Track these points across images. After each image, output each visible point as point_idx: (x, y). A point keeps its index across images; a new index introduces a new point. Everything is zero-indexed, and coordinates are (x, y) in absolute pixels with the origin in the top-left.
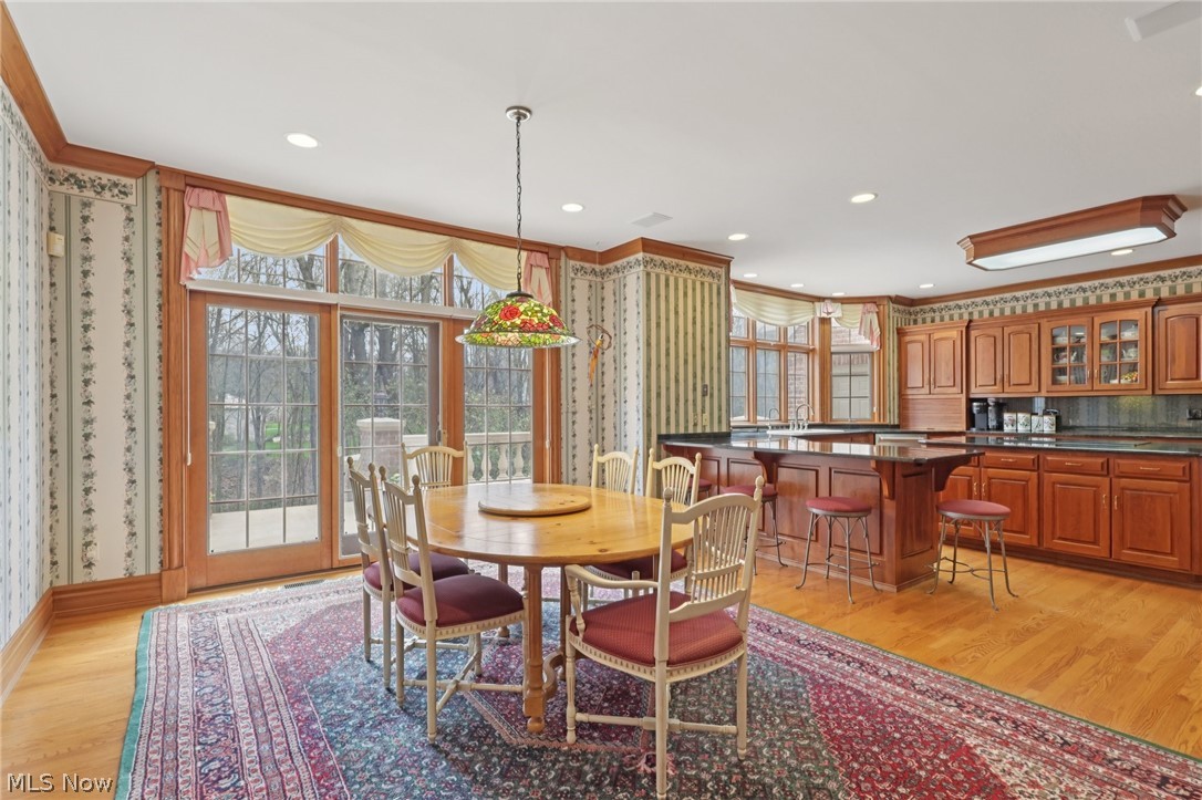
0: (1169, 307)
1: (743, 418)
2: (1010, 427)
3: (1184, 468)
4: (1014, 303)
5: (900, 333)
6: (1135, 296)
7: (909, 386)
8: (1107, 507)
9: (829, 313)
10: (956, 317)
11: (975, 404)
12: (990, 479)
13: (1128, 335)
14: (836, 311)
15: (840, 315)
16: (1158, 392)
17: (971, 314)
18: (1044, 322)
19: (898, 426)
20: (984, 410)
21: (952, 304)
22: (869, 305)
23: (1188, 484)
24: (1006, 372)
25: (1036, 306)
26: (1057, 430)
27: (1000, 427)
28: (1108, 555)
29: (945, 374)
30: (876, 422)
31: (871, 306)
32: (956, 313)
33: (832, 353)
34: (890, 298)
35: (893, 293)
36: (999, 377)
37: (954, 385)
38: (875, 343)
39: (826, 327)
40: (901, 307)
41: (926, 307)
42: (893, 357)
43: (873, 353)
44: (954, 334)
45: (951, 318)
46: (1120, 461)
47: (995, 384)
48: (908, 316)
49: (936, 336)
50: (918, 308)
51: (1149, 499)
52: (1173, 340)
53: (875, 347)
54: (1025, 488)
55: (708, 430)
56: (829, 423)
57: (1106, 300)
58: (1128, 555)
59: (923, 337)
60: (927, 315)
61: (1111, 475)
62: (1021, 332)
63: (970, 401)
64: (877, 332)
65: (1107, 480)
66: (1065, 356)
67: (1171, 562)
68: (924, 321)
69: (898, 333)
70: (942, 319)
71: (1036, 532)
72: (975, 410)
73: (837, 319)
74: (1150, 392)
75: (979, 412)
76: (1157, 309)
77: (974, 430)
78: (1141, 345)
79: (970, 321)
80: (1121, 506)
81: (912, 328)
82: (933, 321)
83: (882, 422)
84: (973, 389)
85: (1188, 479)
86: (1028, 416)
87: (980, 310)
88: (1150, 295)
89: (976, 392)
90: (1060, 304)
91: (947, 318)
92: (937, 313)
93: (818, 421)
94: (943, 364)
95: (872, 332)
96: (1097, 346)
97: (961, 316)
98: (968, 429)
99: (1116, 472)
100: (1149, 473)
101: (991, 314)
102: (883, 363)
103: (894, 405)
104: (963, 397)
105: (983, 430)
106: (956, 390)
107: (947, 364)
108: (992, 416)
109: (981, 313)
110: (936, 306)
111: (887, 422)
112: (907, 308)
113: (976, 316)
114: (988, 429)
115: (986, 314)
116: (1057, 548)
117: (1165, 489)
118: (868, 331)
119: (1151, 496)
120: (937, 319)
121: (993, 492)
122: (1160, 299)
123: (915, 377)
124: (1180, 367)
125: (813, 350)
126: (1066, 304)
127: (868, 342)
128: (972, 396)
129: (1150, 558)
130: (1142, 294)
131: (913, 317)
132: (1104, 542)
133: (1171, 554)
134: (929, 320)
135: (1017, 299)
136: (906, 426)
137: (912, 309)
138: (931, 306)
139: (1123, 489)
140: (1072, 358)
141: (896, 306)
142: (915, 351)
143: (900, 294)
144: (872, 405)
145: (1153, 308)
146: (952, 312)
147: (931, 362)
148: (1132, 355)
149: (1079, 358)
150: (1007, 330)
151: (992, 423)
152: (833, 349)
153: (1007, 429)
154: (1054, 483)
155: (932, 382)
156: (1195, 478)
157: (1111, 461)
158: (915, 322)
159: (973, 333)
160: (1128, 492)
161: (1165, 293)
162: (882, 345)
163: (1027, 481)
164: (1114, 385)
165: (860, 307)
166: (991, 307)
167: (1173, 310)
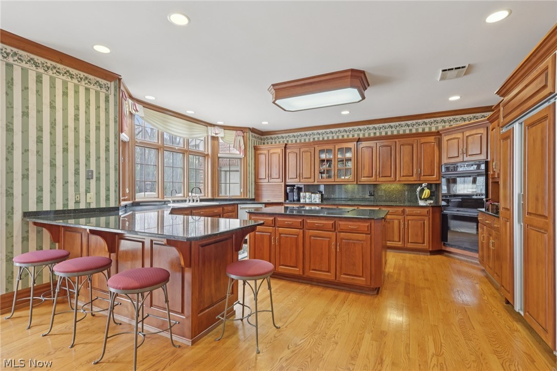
0: (363, 142)
1: (181, 195)
2: (303, 200)
3: (368, 226)
4: (305, 137)
5: (256, 149)
6: (351, 137)
7: (259, 178)
8: (334, 250)
9: (216, 134)
10: (281, 142)
11: (288, 188)
12: (280, 234)
13: (348, 155)
14: (221, 133)
15: (223, 136)
16: (359, 183)
17: (288, 141)
18: (316, 146)
19: (254, 200)
20: (292, 191)
21: (280, 135)
22: (239, 132)
23: (370, 235)
24: (301, 172)
25: (314, 139)
26: (322, 201)
27: (299, 200)
28: (334, 279)
29: (275, 172)
30: (242, 197)
31: (240, 133)
32: (281, 140)
33: (219, 158)
34: (249, 128)
35: (251, 127)
36: (298, 174)
37: (279, 178)
38: (242, 153)
39: (216, 142)
40: (256, 135)
41: (269, 136)
42: (251, 162)
43: (241, 158)
44: (279, 151)
45: (279, 142)
46: (340, 223)
47: (297, 178)
48: (260, 141)
49: (272, 151)
50: (265, 137)
51: (353, 244)
52: (364, 158)
53: (242, 156)
54: (297, 239)
55: (93, 206)
56: (217, 198)
57: (340, 137)
58: (343, 278)
59: (266, 152)
60: (269, 141)
61: (336, 231)
62: (307, 152)
63: (286, 186)
64: (243, 147)
65: (335, 233)
66: (324, 165)
67: (361, 281)
68: (268, 143)
69: (254, 149)
70: (275, 143)
71: (302, 267)
72: (288, 191)
73: (222, 138)
74: (356, 183)
75: (290, 192)
76: (359, 143)
77: (287, 201)
78: (353, 160)
79: (286, 144)
80: (341, 249)
81: (262, 146)
82: (272, 143)
83: (245, 197)
84: (287, 180)
85: (369, 232)
86: (310, 194)
87: (291, 139)
88: (356, 136)
89: (289, 182)
90: (323, 139)
91: (277, 142)
92: (273, 140)
93: (210, 197)
94: (274, 167)
95: (240, 147)
96: (336, 160)
97: (283, 142)
98: (285, 201)
99: (339, 229)
100: (352, 229)
101: (296, 141)
102: (246, 165)
103: (252, 188)
104: (283, 184)
105: (291, 201)
106: (280, 180)
107: (276, 167)
108: (295, 194)
109: (292, 141)
110: (273, 136)
111: (248, 197)
112: (260, 136)
113: (290, 142)
114: (294, 201)
115: (294, 142)
116: (312, 276)
117: (360, 239)
118: (238, 146)
119: (354, 243)
120: (273, 143)
121: (281, 242)
122: (359, 138)
123: (263, 173)
124: (366, 172)
125: (208, 155)
126: (326, 139)
127: (238, 152)
128: (287, 184)
129: (353, 279)
130: (353, 136)
131: (263, 141)
132: (333, 271)
133: (362, 276)
134: (270, 143)
135: (307, 135)
136: (258, 200)
137: (262, 137)
138: (271, 136)
139: (342, 239)
140: (327, 166)
141: (253, 134)
142: (262, 158)
143: (254, 127)
144: (241, 188)
145: (357, 142)
146: (280, 140)
147: (269, 165)
148: (350, 165)
149: (330, 166)
150: (302, 150)
151: (296, 198)
152: (219, 155)
153: (302, 201)
154: (310, 236)
155: (270, 176)
156: (373, 232)
157: (336, 222)
158: (264, 144)
159: (288, 151)
160: (344, 241)
161: (361, 136)
162: (245, 155)
163: (298, 235)
164: (343, 179)
165: (234, 132)
166: (296, 138)
167: (364, 144)
